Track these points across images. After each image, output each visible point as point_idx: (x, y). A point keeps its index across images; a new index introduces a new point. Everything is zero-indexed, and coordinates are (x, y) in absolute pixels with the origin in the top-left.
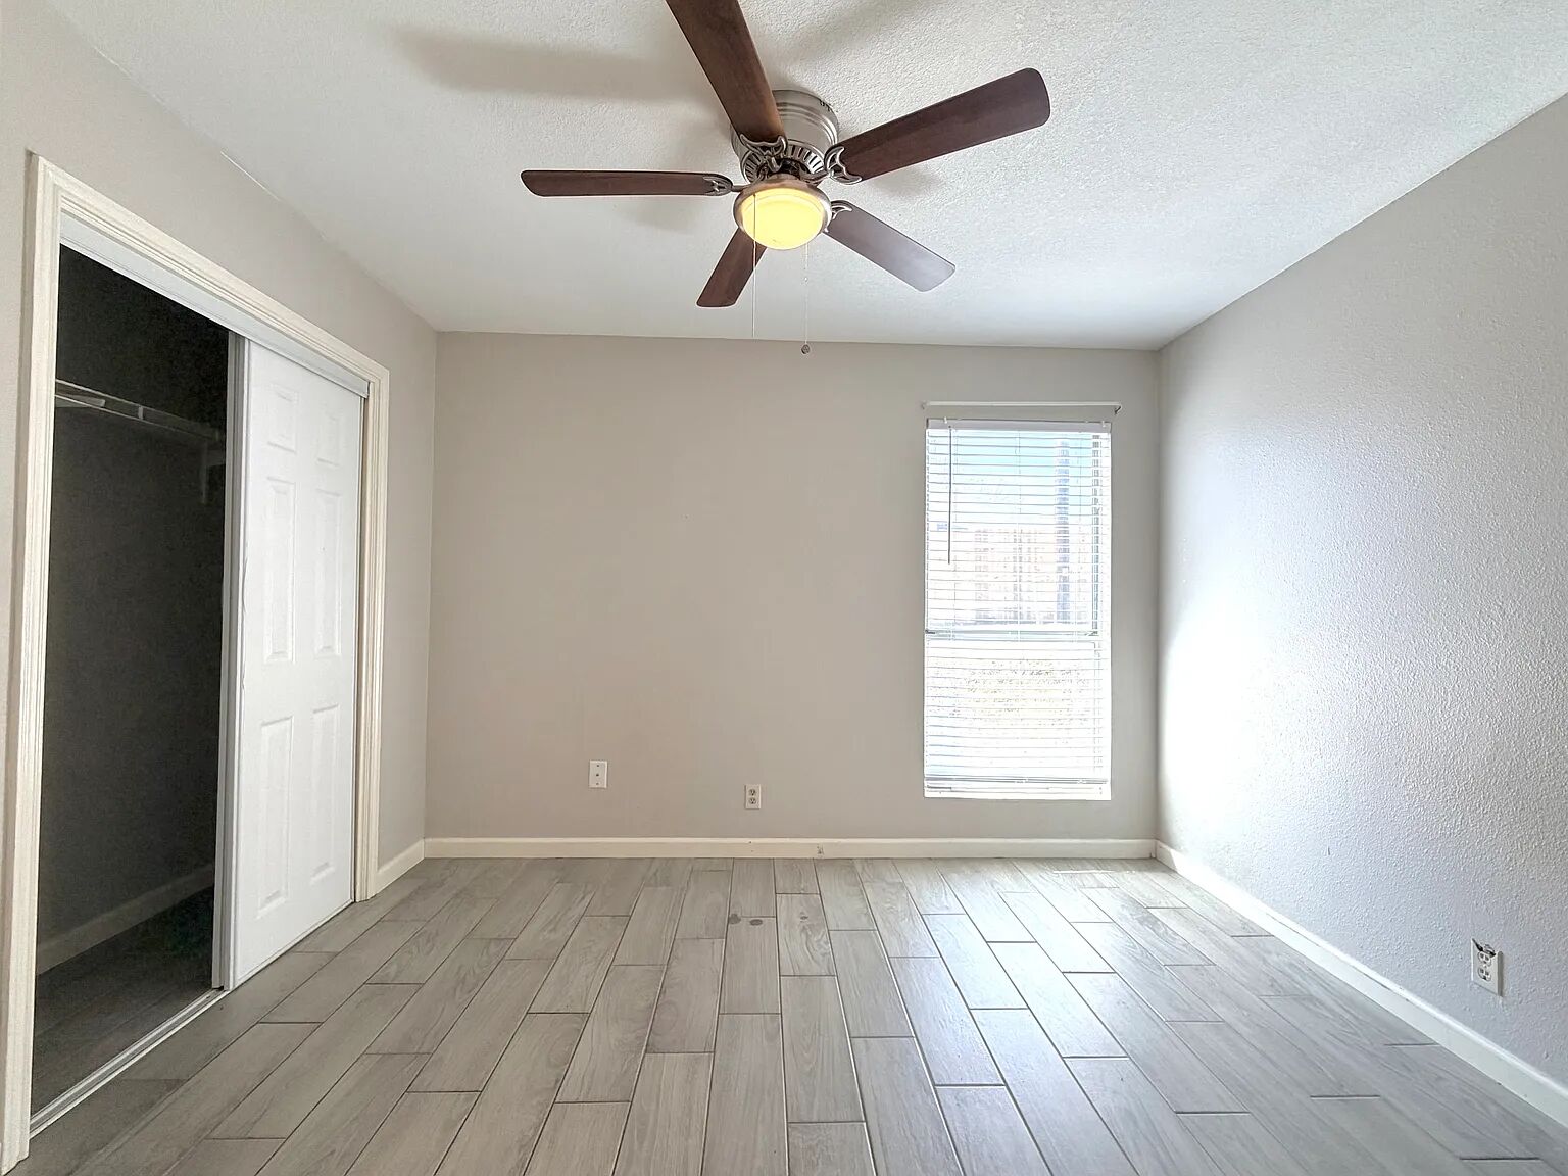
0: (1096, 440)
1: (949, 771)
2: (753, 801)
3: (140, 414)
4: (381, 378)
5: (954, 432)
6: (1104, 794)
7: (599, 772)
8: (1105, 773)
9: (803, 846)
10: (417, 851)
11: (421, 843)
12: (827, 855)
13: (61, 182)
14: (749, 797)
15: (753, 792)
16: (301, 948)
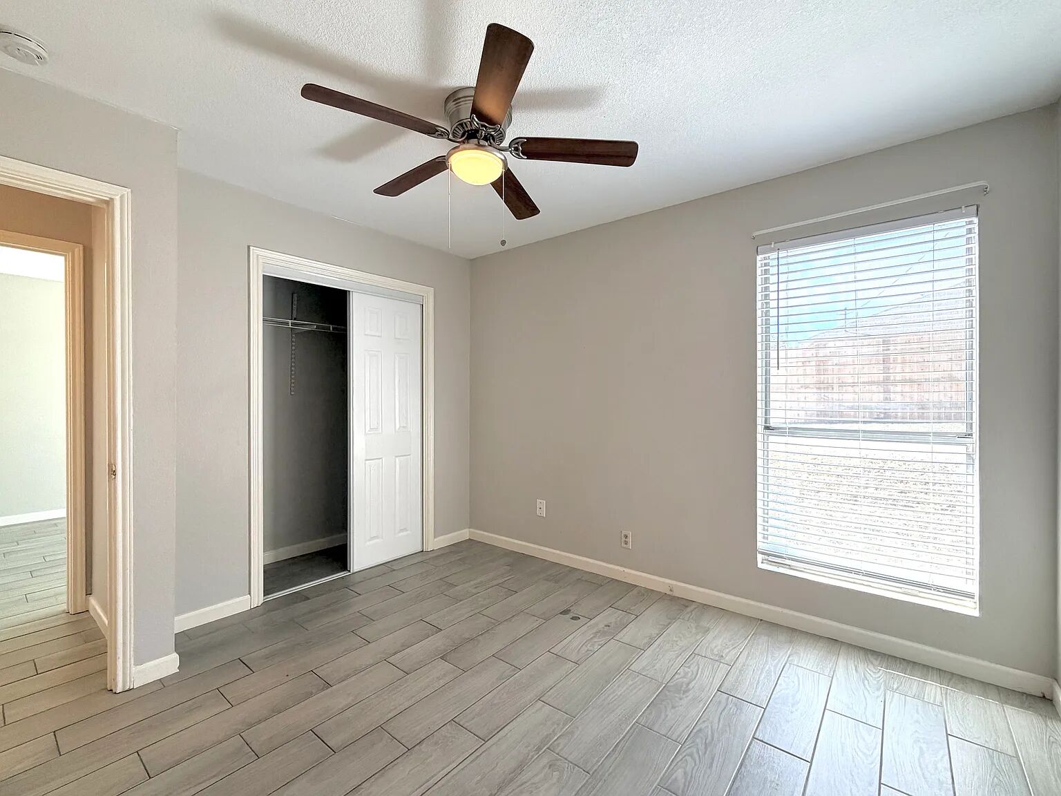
0: (970, 226)
1: (782, 550)
2: (626, 543)
3: (331, 329)
4: (428, 294)
5: (783, 253)
6: (970, 608)
7: (541, 507)
8: (974, 588)
9: (660, 583)
10: (464, 534)
11: (466, 530)
12: (676, 594)
13: (259, 253)
14: (624, 539)
15: (626, 537)
16: (389, 565)
